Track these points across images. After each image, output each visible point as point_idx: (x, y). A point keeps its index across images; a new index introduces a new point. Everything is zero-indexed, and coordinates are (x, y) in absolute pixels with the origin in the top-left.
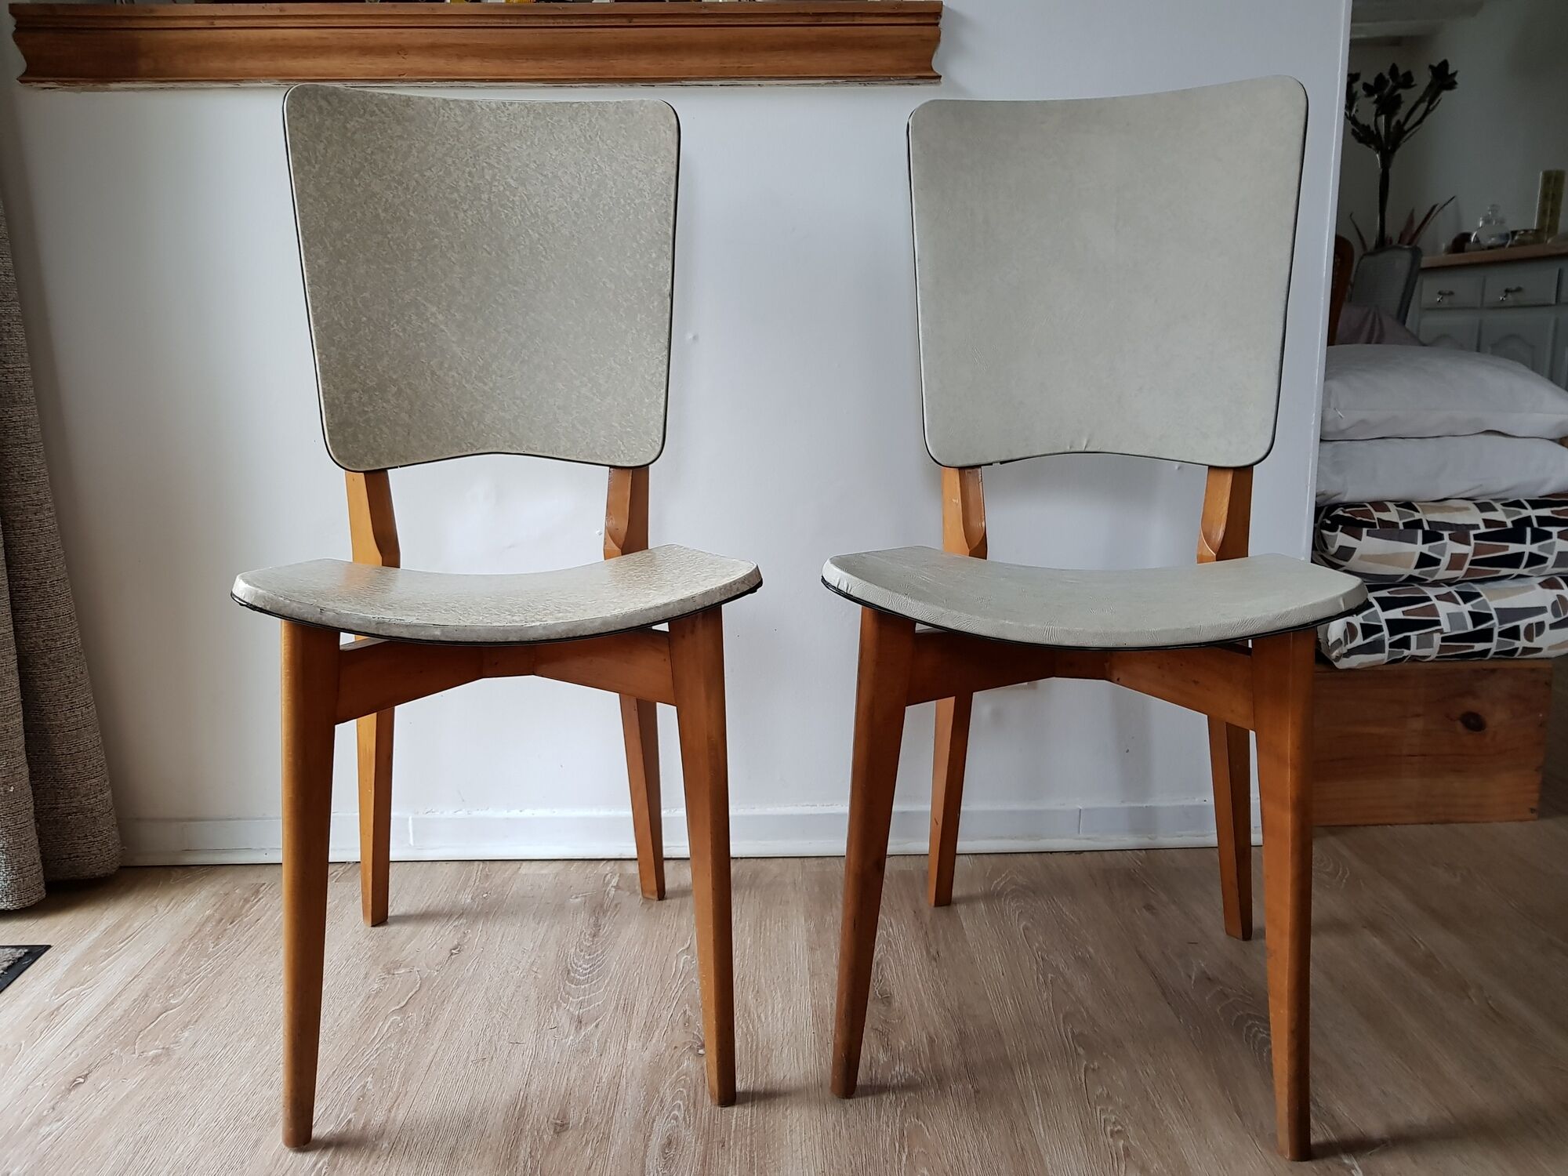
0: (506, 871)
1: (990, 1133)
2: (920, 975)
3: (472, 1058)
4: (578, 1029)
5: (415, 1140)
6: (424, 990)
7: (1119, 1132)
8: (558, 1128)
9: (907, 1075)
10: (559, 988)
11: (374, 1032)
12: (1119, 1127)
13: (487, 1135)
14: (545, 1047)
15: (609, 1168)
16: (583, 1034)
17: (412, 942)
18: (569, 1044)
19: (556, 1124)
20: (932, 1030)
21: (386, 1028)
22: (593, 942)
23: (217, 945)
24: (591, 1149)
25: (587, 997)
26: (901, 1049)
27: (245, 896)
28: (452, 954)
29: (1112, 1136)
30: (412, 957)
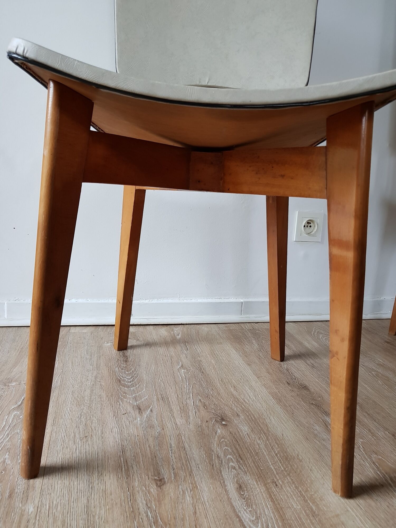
4: (140, 413)
5: (55, 502)
8: (159, 483)
10: (118, 390)
13: (109, 493)
14: (125, 426)
16: (145, 416)
17: (17, 367)
18: (139, 423)
19: (155, 480)
21: (11, 420)
22: (126, 365)
24: (189, 497)
25: (137, 394)
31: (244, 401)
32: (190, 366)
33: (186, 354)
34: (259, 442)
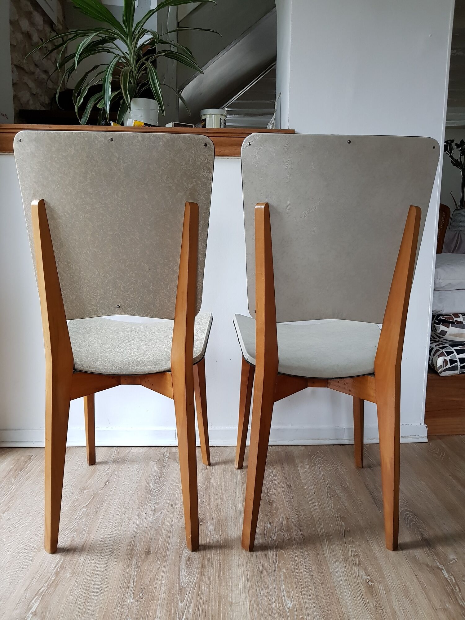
0: (126, 451)
1: (309, 555)
2: (283, 493)
3: (114, 525)
4: (154, 514)
6: (95, 498)
7: (357, 555)
8: (147, 553)
9: (278, 533)
10: (147, 498)
11: (76, 515)
12: (357, 553)
13: (120, 556)
14: (142, 521)
15: (166, 569)
16: (156, 516)
17: (90, 479)
18: (150, 520)
19: (146, 552)
20: (288, 515)
21: (81, 514)
22: (159, 479)
23: (15, 480)
24: (160, 561)
25: (157, 502)
26: (276, 523)
27: (25, 460)
28: (106, 484)
29: (354, 557)
30: (90, 485)
31: (223, 510)
32: (201, 483)
33: (203, 473)
34: (215, 536)
